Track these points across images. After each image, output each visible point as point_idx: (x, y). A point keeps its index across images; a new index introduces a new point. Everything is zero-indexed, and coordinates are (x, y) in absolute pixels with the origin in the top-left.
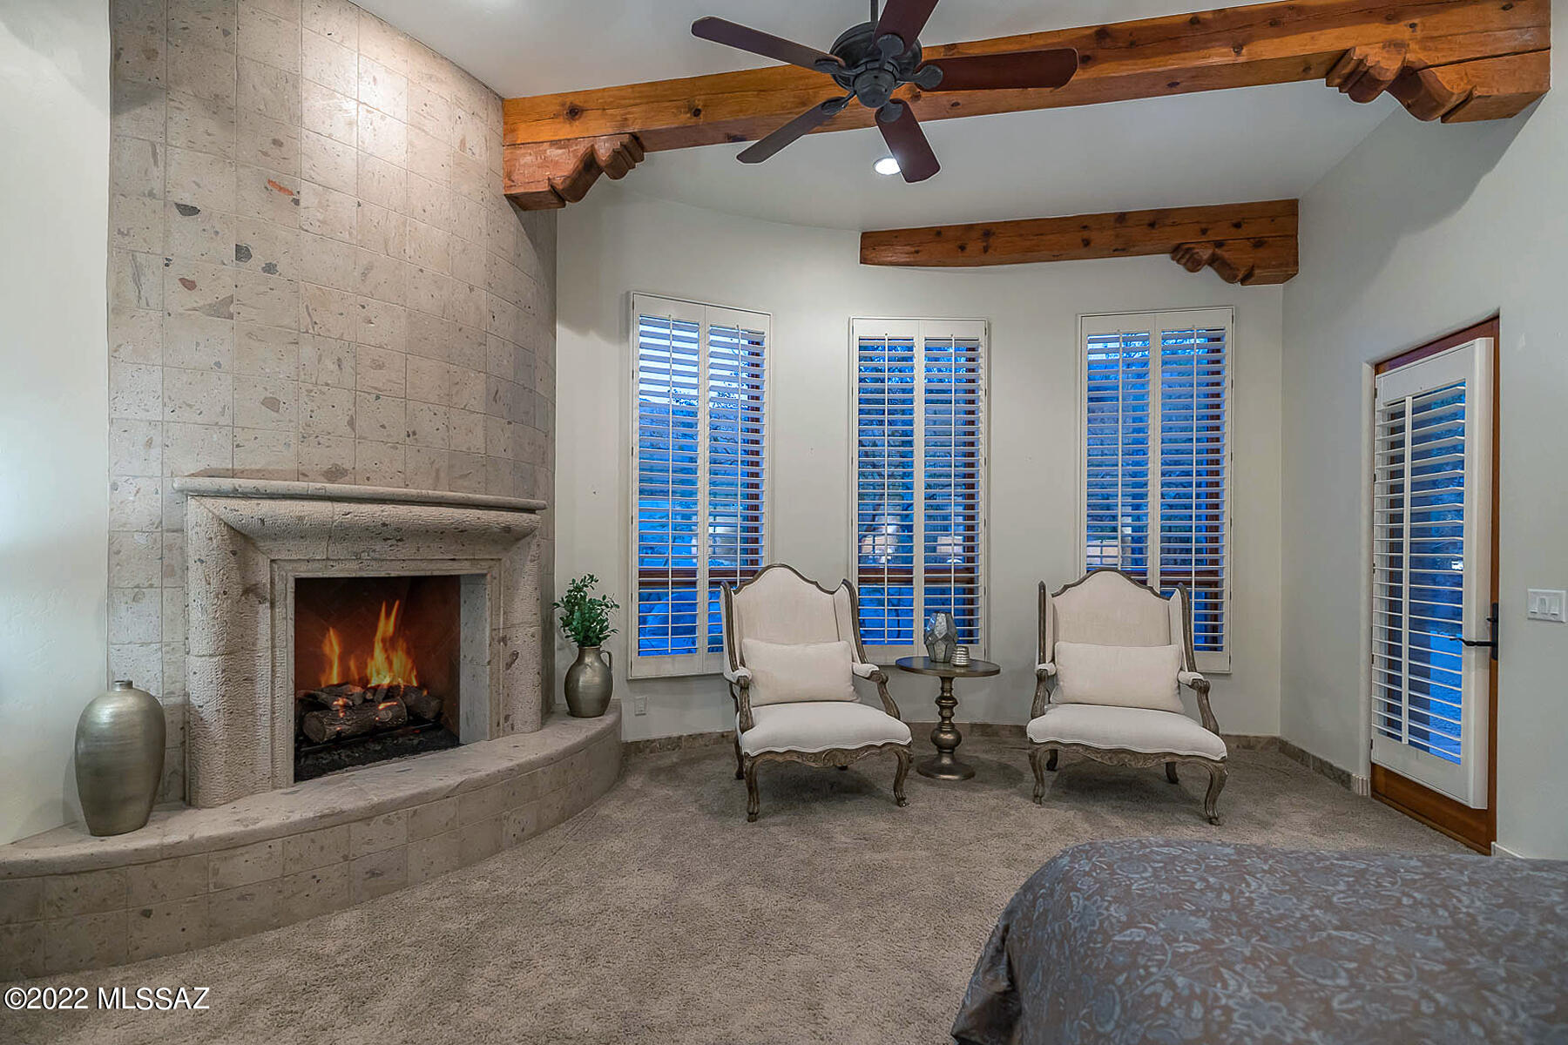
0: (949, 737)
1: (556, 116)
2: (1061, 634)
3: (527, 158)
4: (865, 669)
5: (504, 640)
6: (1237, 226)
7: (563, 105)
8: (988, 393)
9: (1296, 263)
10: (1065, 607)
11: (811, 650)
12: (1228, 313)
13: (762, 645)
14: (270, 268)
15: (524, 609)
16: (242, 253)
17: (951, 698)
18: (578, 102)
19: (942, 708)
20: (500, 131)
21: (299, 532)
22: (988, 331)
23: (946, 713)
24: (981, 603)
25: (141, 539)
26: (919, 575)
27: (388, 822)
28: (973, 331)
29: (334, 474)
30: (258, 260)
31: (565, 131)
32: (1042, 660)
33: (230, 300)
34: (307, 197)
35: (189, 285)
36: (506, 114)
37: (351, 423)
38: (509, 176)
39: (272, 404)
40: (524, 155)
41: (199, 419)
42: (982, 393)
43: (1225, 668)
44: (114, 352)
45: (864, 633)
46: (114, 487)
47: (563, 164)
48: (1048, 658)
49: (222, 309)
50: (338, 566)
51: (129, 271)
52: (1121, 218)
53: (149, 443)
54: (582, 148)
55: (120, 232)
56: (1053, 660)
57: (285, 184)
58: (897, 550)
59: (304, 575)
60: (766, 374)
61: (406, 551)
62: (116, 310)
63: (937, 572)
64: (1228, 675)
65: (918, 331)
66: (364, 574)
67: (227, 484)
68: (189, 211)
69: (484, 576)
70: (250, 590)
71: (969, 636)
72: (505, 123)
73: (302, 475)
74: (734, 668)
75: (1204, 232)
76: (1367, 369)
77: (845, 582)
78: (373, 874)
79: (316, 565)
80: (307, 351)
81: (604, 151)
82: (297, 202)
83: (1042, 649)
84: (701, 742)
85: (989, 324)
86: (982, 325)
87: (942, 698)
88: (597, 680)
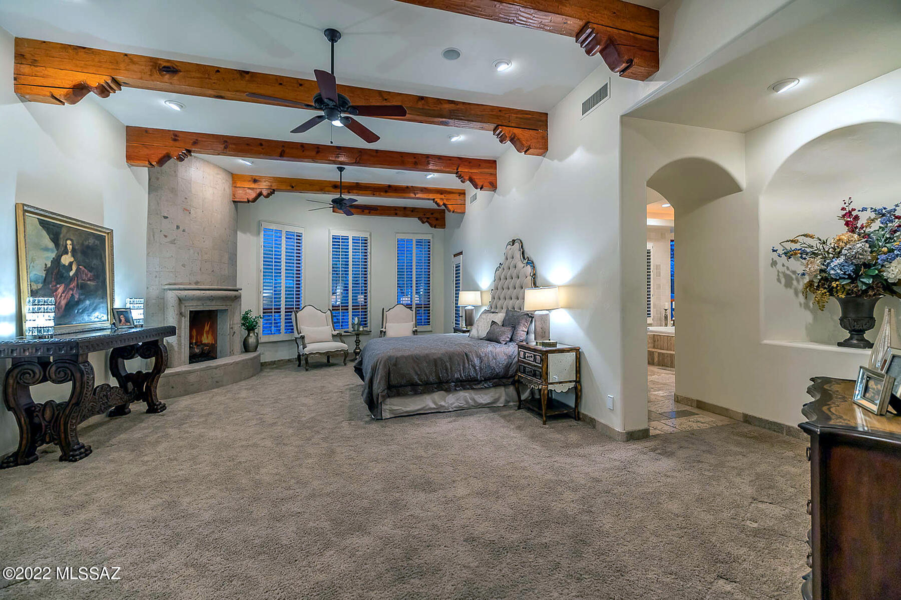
0: (358, 350)
1: (250, 181)
2: (388, 320)
3: (240, 191)
4: (335, 333)
5: (232, 328)
6: (432, 214)
7: (252, 178)
8: (370, 253)
9: (445, 225)
10: (389, 315)
11: (320, 328)
12: (431, 235)
13: (306, 328)
14: (184, 231)
15: (237, 319)
16: (178, 227)
17: (359, 340)
18: (257, 178)
19: (356, 343)
20: (231, 182)
21: (192, 299)
22: (370, 235)
23: (358, 344)
24: (369, 315)
25: (154, 301)
26: (350, 308)
27: (220, 369)
28: (366, 235)
29: (197, 283)
30: (181, 229)
31: (253, 186)
32: (382, 328)
33: (175, 240)
34: (192, 212)
35: (166, 236)
36: (233, 178)
37: (200, 269)
38: (234, 195)
39: (184, 266)
40: (239, 190)
41: (167, 270)
42: (369, 254)
43: (431, 330)
44: (148, 254)
45: (335, 323)
46: (147, 288)
47: (252, 195)
48: (384, 327)
49: (173, 242)
50: (199, 307)
51: (152, 233)
52: (405, 208)
53: (156, 277)
54: (258, 191)
55: (150, 224)
56: (385, 328)
57: (188, 209)
58: (342, 300)
59: (192, 310)
60: (303, 246)
61: (214, 303)
62: (149, 243)
63: (355, 307)
64: (431, 331)
65: (350, 234)
66: (205, 309)
67: (177, 287)
68: (166, 218)
69: (228, 310)
70: (181, 314)
71: (365, 325)
72: (233, 180)
73: (190, 284)
74: (299, 334)
75: (425, 215)
76: (453, 256)
77: (329, 310)
78: (217, 382)
79: (194, 307)
80: (192, 251)
81: (265, 193)
82: (190, 213)
83: (383, 325)
84: (282, 362)
85: (371, 233)
86: (369, 234)
87: (357, 340)
88: (255, 341)
